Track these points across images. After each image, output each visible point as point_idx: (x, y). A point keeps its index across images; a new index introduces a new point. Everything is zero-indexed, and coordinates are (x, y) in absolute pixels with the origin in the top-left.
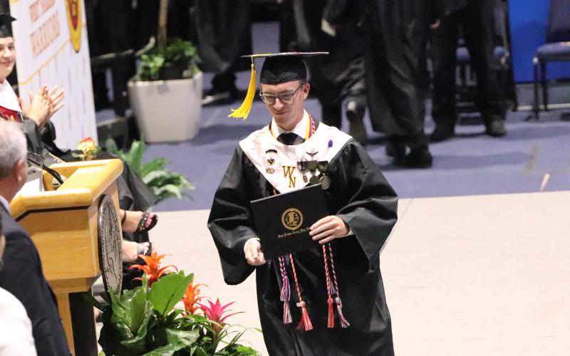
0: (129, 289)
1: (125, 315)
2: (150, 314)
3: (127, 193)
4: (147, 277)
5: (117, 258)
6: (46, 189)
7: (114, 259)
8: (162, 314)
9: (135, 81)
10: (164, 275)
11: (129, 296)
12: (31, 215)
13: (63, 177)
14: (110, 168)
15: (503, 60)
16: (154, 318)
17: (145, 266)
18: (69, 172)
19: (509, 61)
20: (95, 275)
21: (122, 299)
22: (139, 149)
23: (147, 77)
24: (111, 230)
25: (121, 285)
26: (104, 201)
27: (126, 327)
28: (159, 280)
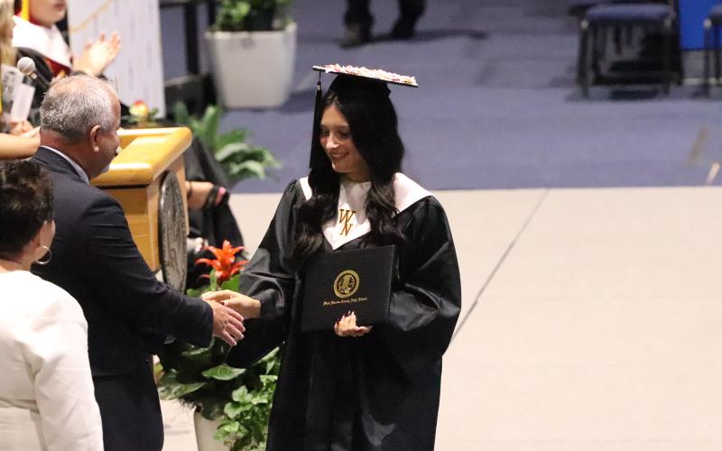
0: (194, 288)
4: (217, 274)
5: (181, 249)
7: (177, 250)
9: (213, 31)
10: (238, 272)
14: (174, 139)
15: (668, 23)
17: (214, 261)
18: (126, 141)
19: (676, 23)
22: (214, 118)
23: (228, 26)
24: (174, 215)
25: (184, 283)
26: (168, 178)
28: (232, 279)
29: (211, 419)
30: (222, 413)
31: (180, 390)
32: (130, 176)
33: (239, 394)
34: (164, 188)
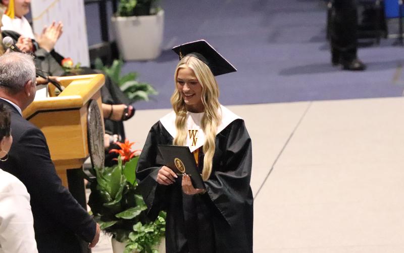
0: (109, 166)
1: (106, 185)
2: (124, 184)
3: (109, 97)
4: (122, 158)
5: (101, 146)
6: (51, 96)
7: (98, 145)
8: (132, 184)
9: (115, 16)
10: (134, 157)
11: (109, 171)
12: (39, 114)
13: (62, 87)
14: (95, 80)
16: (127, 187)
17: (120, 150)
18: (67, 83)
19: (382, 3)
20: (85, 157)
21: (105, 174)
22: (118, 66)
23: (125, 14)
24: (96, 125)
25: (103, 163)
26: (92, 104)
27: (107, 193)
28: (131, 160)
29: (122, 242)
30: (127, 238)
31: (103, 225)
32: (70, 103)
33: (137, 227)
34: (90, 110)
